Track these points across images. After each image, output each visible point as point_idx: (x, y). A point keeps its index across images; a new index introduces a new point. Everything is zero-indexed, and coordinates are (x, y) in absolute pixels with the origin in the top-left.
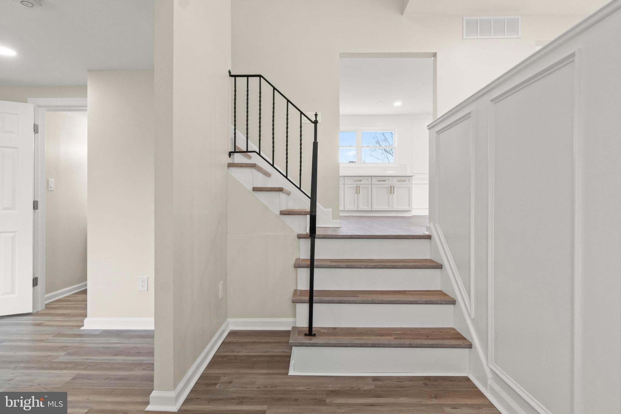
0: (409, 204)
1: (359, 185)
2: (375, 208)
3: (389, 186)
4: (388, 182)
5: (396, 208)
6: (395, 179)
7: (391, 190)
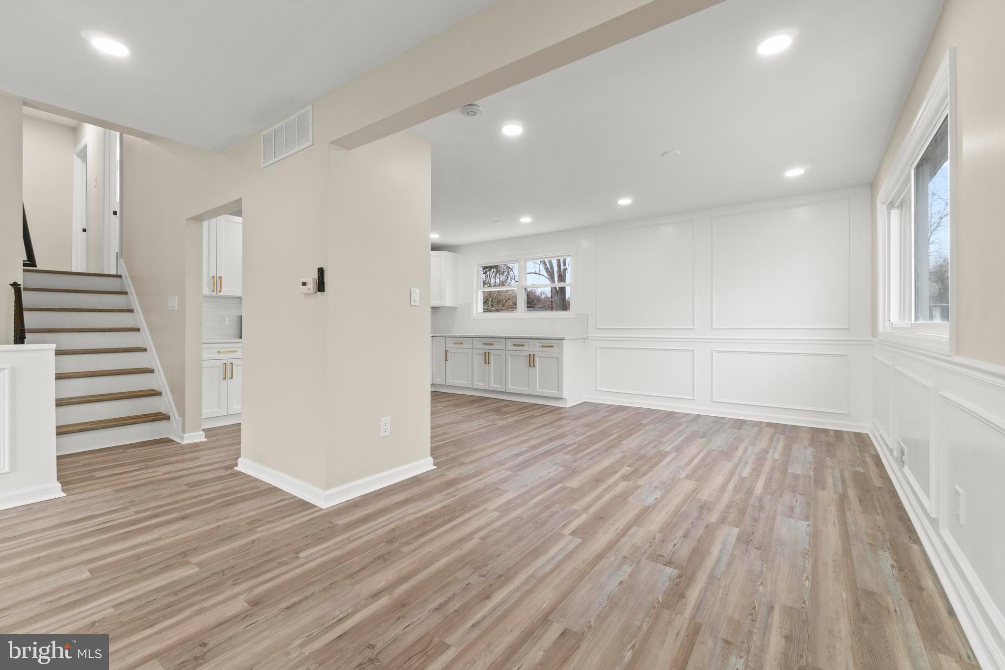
0: (559, 386)
1: (490, 351)
2: (511, 388)
3: (528, 353)
4: (528, 348)
5: (539, 391)
6: (537, 344)
7: (531, 360)
